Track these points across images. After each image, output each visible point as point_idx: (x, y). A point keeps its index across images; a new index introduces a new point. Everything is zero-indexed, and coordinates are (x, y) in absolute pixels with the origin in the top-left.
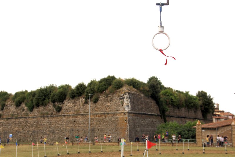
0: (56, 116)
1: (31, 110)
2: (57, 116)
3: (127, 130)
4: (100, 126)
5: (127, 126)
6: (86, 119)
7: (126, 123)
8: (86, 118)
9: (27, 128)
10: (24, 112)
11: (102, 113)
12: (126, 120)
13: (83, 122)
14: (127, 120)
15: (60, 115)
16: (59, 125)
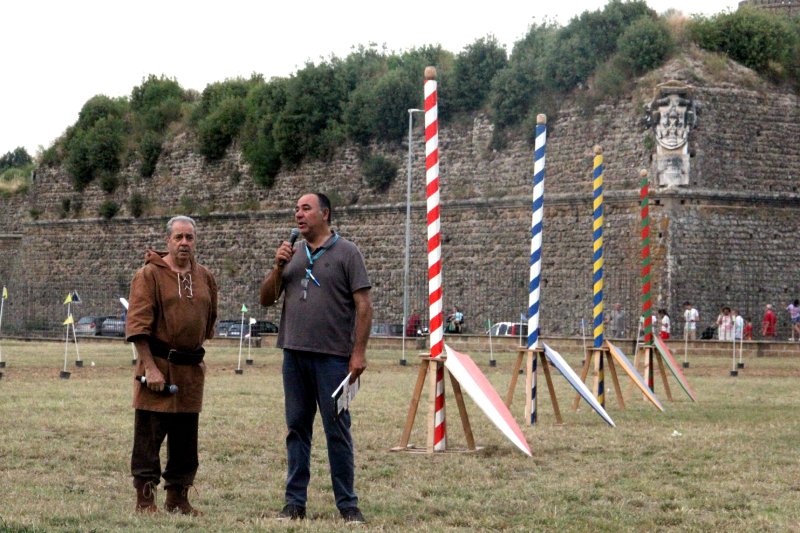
0: (373, 210)
1: (267, 178)
2: (377, 212)
3: (665, 286)
4: (553, 264)
5: (666, 265)
6: (495, 228)
7: (663, 247)
8: (495, 224)
9: (249, 268)
10: (237, 190)
11: (563, 195)
12: (660, 236)
13: (484, 243)
14: (666, 233)
15: (388, 205)
16: (382, 259)
